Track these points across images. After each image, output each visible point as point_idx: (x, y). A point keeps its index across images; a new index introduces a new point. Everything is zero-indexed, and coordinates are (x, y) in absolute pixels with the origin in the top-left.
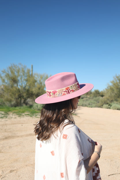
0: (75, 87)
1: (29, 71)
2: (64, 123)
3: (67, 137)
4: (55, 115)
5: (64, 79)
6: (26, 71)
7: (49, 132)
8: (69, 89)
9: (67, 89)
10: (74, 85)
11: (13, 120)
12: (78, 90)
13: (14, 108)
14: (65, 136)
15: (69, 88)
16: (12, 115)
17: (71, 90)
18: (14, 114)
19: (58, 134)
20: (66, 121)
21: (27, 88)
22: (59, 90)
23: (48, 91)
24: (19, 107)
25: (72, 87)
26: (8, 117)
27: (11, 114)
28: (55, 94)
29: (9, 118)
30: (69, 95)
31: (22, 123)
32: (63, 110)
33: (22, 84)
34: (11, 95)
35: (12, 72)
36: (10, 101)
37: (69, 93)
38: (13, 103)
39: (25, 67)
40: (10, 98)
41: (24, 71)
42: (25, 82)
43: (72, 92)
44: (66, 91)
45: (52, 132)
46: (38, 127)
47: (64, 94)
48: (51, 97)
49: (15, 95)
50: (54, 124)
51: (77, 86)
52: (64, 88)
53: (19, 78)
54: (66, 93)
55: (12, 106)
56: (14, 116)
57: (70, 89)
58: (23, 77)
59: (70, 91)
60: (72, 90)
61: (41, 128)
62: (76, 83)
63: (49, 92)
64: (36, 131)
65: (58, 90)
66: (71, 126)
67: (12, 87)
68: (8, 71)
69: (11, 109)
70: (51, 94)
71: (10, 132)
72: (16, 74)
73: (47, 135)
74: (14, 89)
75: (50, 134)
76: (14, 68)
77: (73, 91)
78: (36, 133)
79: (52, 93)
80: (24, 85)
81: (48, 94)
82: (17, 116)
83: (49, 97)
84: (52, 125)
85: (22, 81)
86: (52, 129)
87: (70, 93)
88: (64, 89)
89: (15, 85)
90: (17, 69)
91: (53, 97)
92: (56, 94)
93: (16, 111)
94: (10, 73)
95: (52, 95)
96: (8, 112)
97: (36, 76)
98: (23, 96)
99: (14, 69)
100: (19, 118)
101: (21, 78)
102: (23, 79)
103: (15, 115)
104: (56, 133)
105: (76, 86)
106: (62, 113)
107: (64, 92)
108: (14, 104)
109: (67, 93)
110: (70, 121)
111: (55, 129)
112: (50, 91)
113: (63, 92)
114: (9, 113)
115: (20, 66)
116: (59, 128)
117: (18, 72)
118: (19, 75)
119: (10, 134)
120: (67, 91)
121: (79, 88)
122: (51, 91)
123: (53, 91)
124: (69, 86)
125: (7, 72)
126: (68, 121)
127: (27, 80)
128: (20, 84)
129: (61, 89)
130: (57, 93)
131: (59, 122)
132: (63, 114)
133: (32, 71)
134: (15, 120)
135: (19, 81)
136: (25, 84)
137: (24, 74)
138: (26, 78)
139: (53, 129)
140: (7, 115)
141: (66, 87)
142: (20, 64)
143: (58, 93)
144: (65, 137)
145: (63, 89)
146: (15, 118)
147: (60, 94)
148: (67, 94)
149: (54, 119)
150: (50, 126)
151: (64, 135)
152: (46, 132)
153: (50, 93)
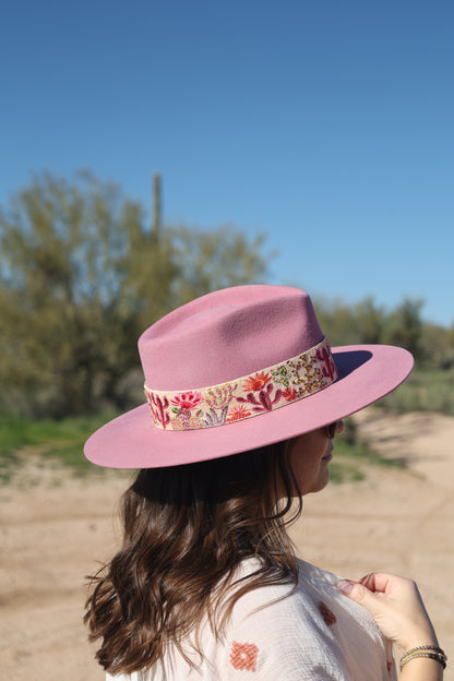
0: (303, 371)
1: (134, 211)
2: (235, 578)
3: (258, 660)
4: (190, 532)
5: (236, 328)
6: (118, 215)
7: (156, 624)
8: (270, 387)
9: (257, 386)
10: (296, 360)
11: (42, 494)
12: (323, 386)
13: (48, 424)
14: (243, 656)
15: (266, 378)
16: (41, 466)
17: (279, 393)
18: (49, 462)
19: (203, 640)
20: (249, 566)
21: (124, 311)
22: (213, 388)
23: (156, 393)
24: (81, 421)
25: (284, 372)
26: (16, 480)
27: (35, 459)
28: (189, 414)
29: (21, 487)
30: (267, 417)
31: (95, 516)
32: (233, 504)
33: (94, 289)
34: (33, 354)
35: (40, 222)
36: (31, 384)
37: (268, 407)
38: (44, 396)
39: (113, 191)
40: (27, 367)
41: (104, 216)
42: (111, 275)
43: (283, 400)
44: (251, 397)
45: (172, 630)
46: (104, 592)
47: (240, 415)
48: (169, 427)
49: (55, 351)
50: (183, 581)
51: (319, 365)
52: (241, 381)
53: (79, 255)
54: (249, 406)
55: (40, 413)
56: (48, 474)
57: (276, 387)
58: (102, 247)
59: (272, 396)
60: (283, 389)
61: (118, 601)
62: (312, 352)
63: (158, 399)
64: (97, 619)
65: (204, 392)
66: (275, 597)
67: (41, 302)
68: (17, 217)
69: (35, 429)
70: (169, 410)
71: (26, 565)
72: (61, 229)
73: (143, 641)
74: (52, 317)
75: (158, 638)
76: (48, 196)
77: (292, 396)
78: (92, 629)
79: (171, 407)
80: (105, 297)
81: (156, 408)
82: (64, 473)
83: (161, 426)
84: (169, 586)
85: (94, 272)
86: (169, 609)
87: (274, 406)
88: (241, 383)
89: (59, 294)
90: (69, 201)
91: (182, 427)
92: (193, 413)
93: (61, 444)
94: (27, 225)
95: (172, 415)
96: (18, 448)
97: (179, 245)
98: (101, 359)
99: (49, 206)
100: (78, 482)
101: (92, 256)
102: (100, 261)
103: (54, 468)
104: (192, 635)
105: (309, 367)
106: (227, 518)
107: (240, 400)
108: (52, 402)
109: (257, 409)
110: (269, 566)
111: (185, 609)
112: (161, 394)
113: (234, 405)
114: (21, 454)
115: (85, 189)
116: (209, 605)
117: (74, 217)
118: (78, 240)
119: (23, 580)
120: (256, 394)
121: (328, 380)
122: (171, 395)
123: (178, 393)
124: (266, 371)
125: (11, 223)
126: (258, 568)
127: (122, 268)
128: (83, 287)
129: (220, 386)
130: (198, 407)
131: (207, 570)
132: (235, 523)
133: (158, 208)
134: (56, 495)
135: (76, 270)
136: (115, 286)
137: (105, 234)
138: (115, 255)
139: (176, 609)
140: (12, 467)
141: (253, 375)
142: (86, 175)
143: (203, 407)
144: (245, 657)
145: (232, 383)
146: (57, 484)
147: (219, 412)
148: (254, 413)
149: (184, 553)
150: (157, 592)
151: (239, 649)
152: (140, 624)
153: (162, 404)
